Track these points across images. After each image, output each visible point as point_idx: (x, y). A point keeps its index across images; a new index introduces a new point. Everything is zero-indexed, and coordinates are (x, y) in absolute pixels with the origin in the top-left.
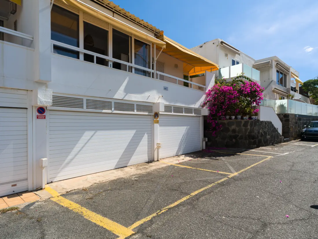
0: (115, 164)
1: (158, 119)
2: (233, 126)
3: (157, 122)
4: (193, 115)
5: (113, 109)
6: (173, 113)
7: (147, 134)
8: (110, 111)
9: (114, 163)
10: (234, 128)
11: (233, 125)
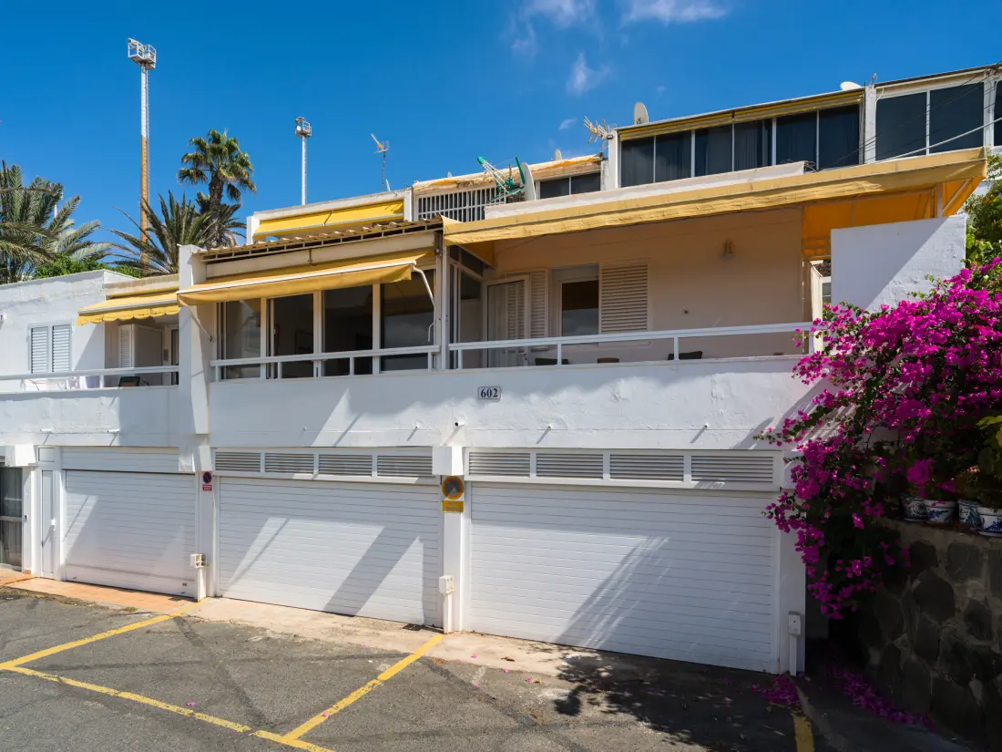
0: (328, 600)
1: (461, 499)
2: (972, 582)
3: (459, 508)
4: (689, 482)
5: (316, 471)
6: (533, 478)
7: (421, 540)
8: (308, 476)
9: (323, 598)
10: (980, 597)
11: (977, 575)
